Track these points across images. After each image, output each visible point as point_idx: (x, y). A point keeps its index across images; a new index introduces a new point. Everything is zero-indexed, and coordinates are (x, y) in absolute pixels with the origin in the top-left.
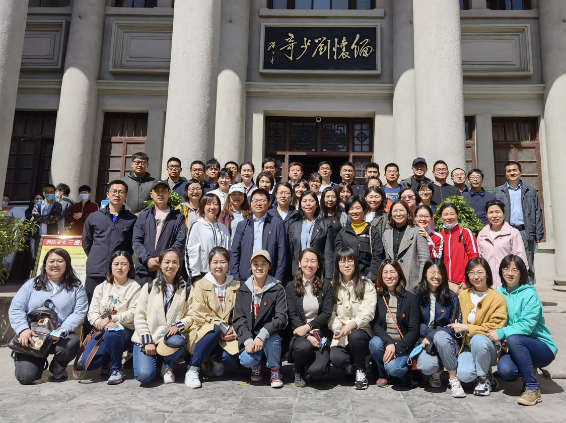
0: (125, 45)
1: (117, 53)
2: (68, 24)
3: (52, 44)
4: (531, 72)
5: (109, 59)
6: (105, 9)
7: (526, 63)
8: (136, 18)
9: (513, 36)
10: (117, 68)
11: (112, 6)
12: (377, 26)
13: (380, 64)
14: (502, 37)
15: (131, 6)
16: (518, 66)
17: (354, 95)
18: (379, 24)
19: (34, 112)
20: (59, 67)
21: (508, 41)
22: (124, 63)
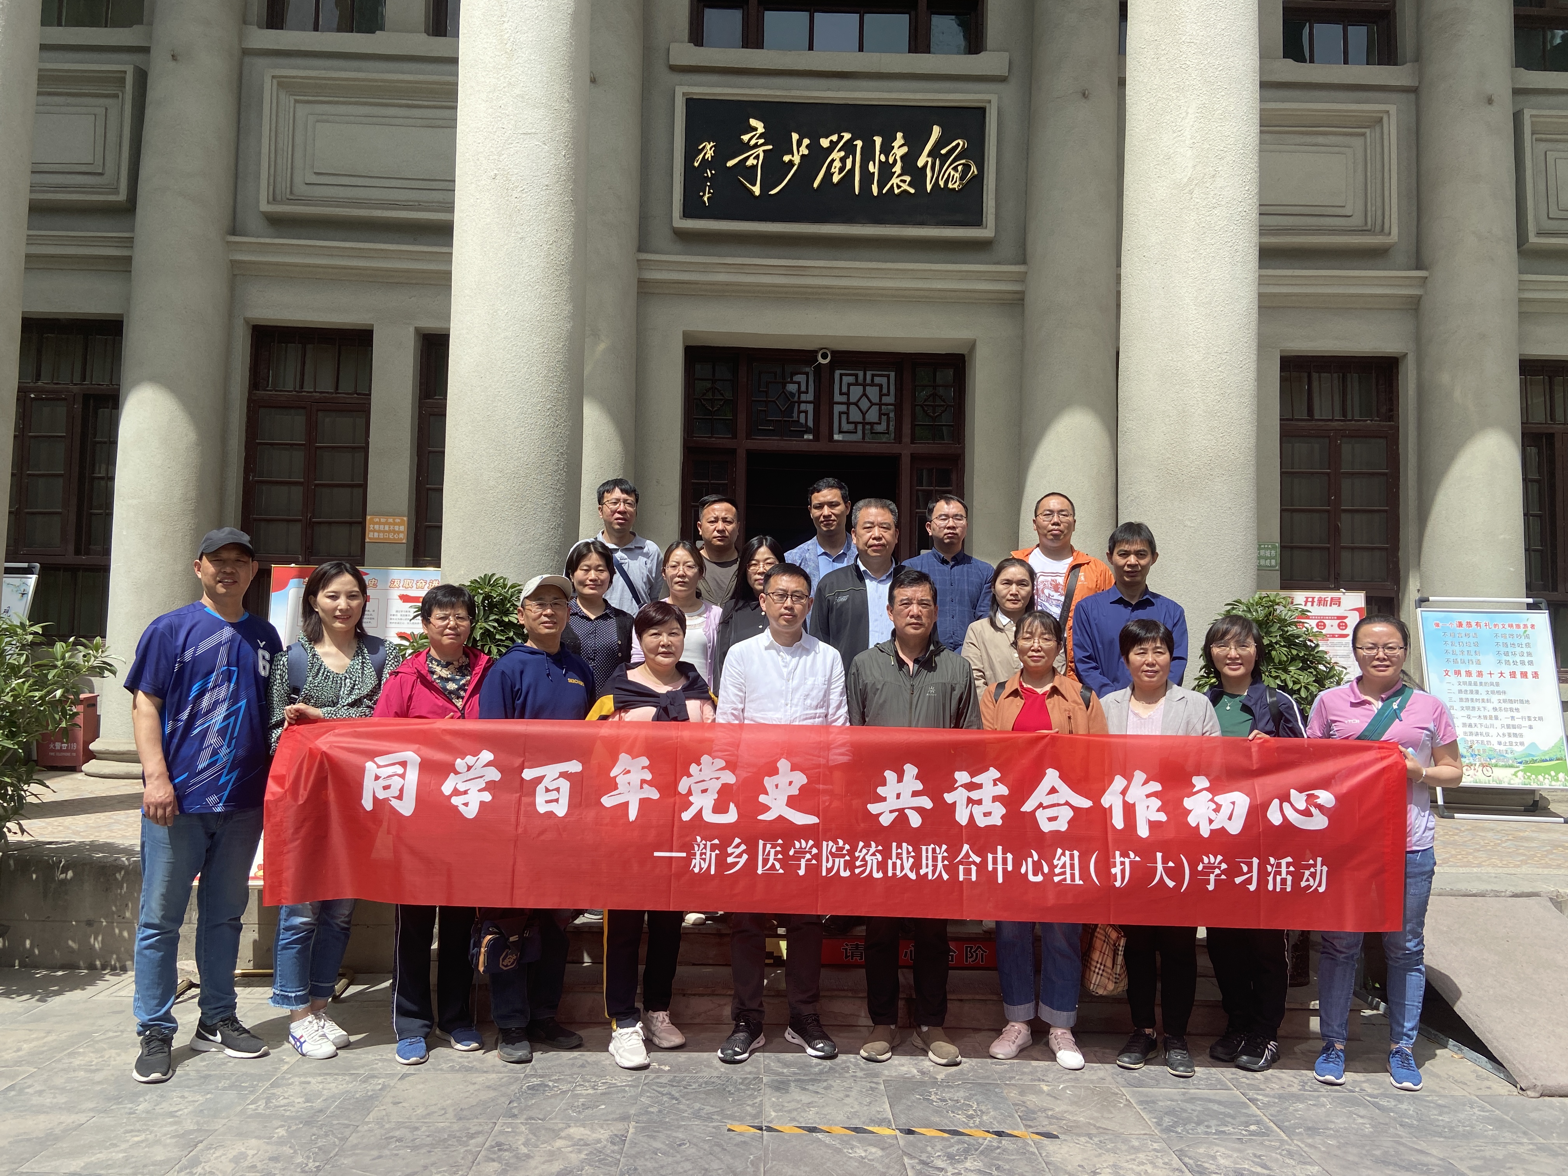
0: (299, 139)
1: (279, 161)
2: (142, 78)
3: (100, 131)
4: (1394, 237)
5: (259, 178)
6: (241, 37)
7: (1379, 213)
8: (329, 63)
9: (1348, 138)
10: (281, 202)
11: (260, 27)
12: (990, 102)
13: (993, 210)
14: (1321, 139)
15: (312, 26)
16: (1356, 221)
17: (922, 293)
18: (994, 98)
19: (58, 320)
20: (122, 196)
21: (1336, 149)
22: (301, 189)
